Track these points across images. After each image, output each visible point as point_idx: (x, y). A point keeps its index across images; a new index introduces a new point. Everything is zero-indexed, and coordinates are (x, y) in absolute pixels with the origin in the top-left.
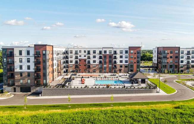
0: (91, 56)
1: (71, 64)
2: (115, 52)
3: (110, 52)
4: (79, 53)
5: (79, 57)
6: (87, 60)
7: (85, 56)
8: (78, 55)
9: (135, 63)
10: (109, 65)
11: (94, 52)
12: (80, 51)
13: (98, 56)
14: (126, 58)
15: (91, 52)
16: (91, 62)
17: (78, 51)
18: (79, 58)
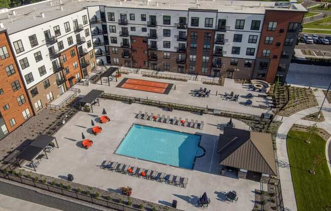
0: (160, 31)
1: (115, 47)
2: (222, 24)
3: (208, 22)
4: (130, 22)
5: (129, 30)
6: (149, 40)
7: (144, 30)
8: (129, 27)
9: (275, 57)
10: (204, 58)
11: (167, 21)
12: (132, 17)
13: (175, 32)
14: (252, 41)
15: (160, 21)
16: (160, 46)
17: (126, 15)
18: (131, 33)
